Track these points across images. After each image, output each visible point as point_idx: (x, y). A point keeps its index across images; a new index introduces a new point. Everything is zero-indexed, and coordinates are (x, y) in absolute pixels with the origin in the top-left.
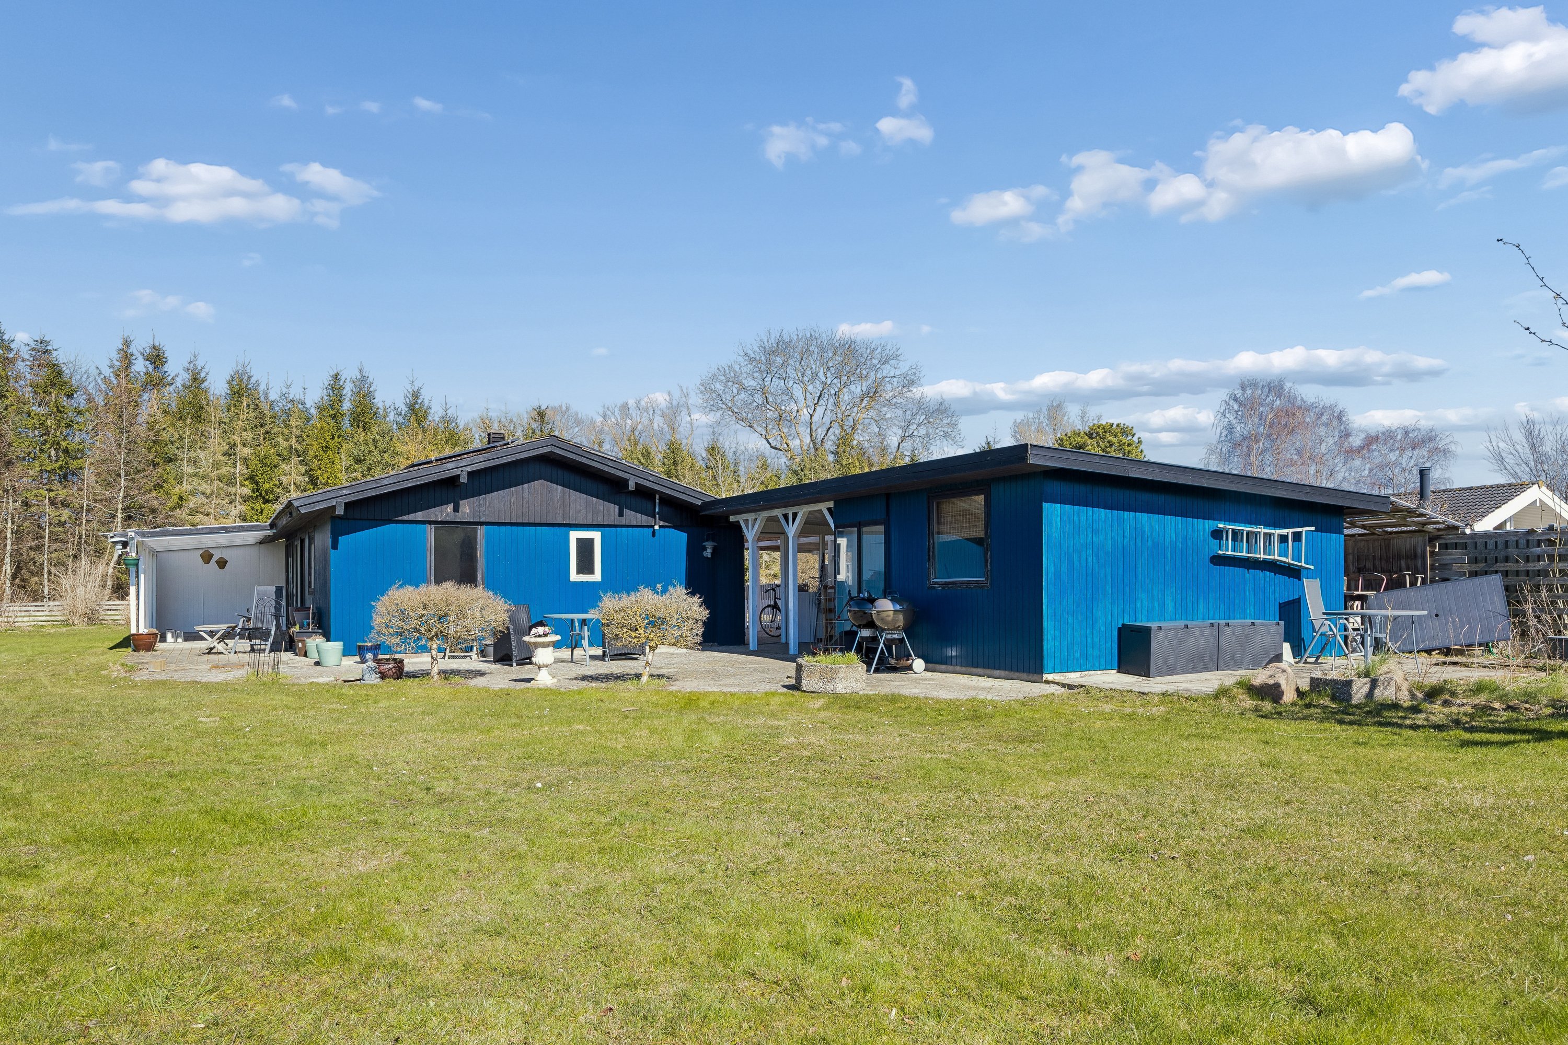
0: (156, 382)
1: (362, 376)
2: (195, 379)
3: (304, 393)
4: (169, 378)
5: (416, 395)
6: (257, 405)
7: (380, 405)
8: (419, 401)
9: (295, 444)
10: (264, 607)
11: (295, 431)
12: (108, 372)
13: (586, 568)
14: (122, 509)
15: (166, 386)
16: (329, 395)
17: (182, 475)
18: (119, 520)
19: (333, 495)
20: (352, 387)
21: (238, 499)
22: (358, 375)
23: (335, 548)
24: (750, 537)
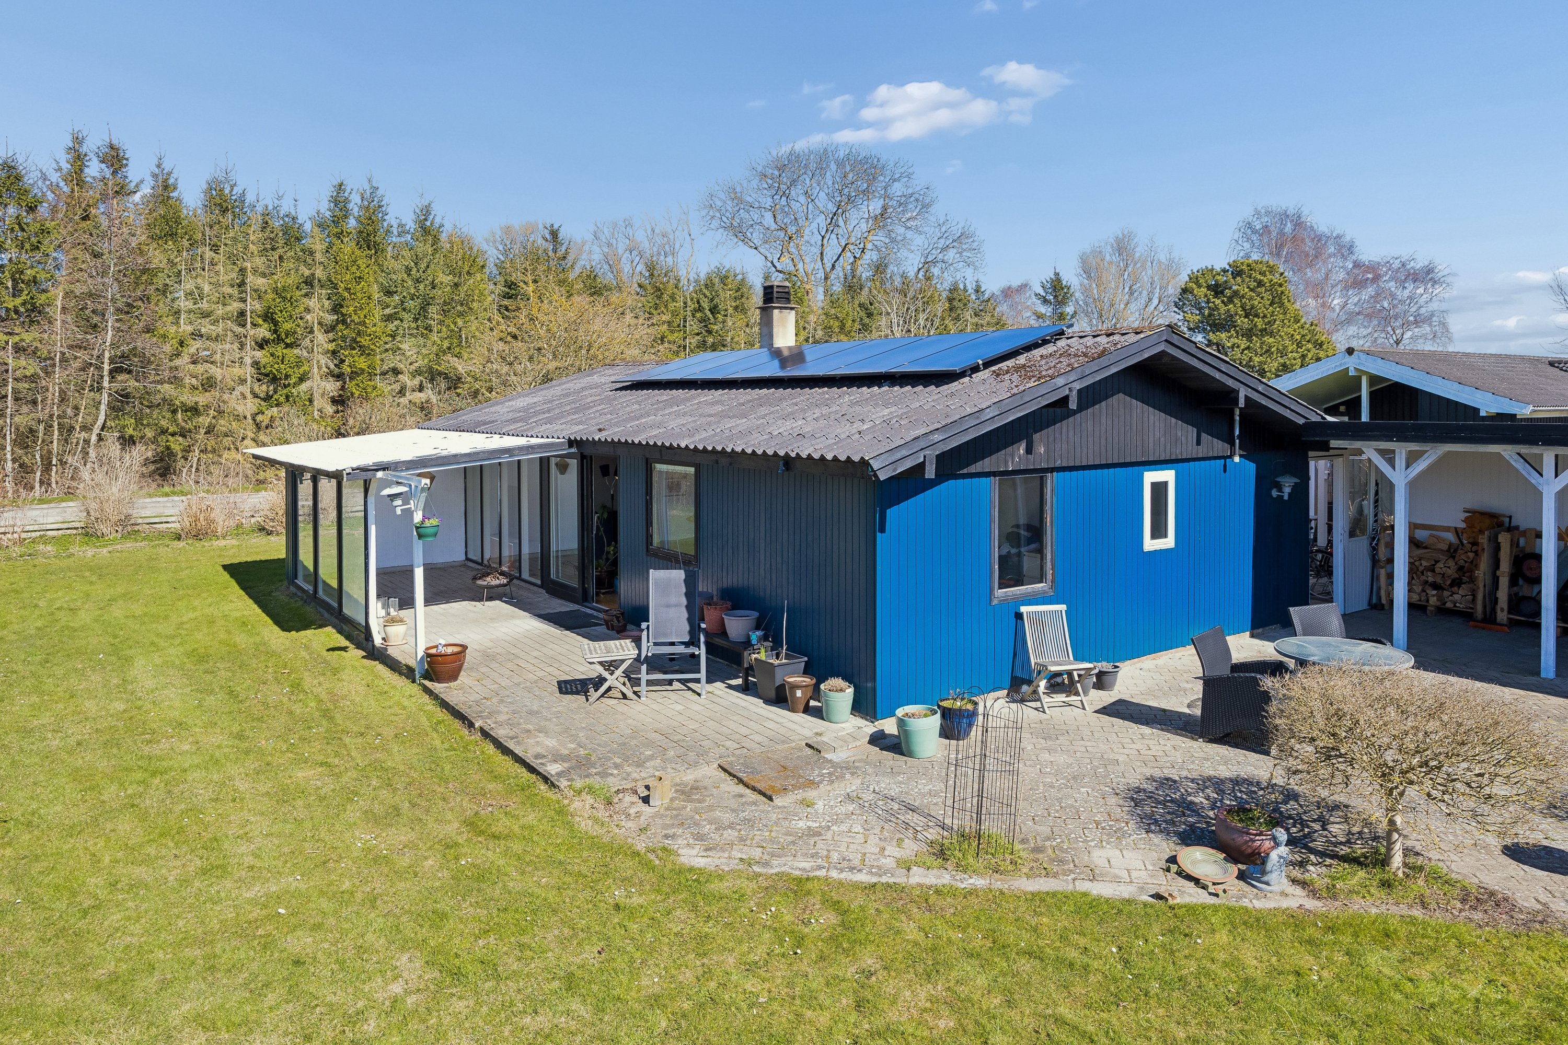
0: (117, 190)
1: (372, 187)
2: (166, 187)
3: (297, 207)
4: (133, 185)
5: (425, 210)
6: (267, 223)
7: (395, 223)
8: (430, 217)
9: (319, 273)
10: (668, 606)
11: (319, 257)
12: (55, 177)
13: (1159, 531)
14: (110, 358)
15: (129, 194)
16: (330, 210)
17: (178, 312)
18: (106, 373)
19: (923, 444)
20: (359, 202)
21: (249, 343)
22: (367, 187)
23: (882, 530)
24: (1399, 477)
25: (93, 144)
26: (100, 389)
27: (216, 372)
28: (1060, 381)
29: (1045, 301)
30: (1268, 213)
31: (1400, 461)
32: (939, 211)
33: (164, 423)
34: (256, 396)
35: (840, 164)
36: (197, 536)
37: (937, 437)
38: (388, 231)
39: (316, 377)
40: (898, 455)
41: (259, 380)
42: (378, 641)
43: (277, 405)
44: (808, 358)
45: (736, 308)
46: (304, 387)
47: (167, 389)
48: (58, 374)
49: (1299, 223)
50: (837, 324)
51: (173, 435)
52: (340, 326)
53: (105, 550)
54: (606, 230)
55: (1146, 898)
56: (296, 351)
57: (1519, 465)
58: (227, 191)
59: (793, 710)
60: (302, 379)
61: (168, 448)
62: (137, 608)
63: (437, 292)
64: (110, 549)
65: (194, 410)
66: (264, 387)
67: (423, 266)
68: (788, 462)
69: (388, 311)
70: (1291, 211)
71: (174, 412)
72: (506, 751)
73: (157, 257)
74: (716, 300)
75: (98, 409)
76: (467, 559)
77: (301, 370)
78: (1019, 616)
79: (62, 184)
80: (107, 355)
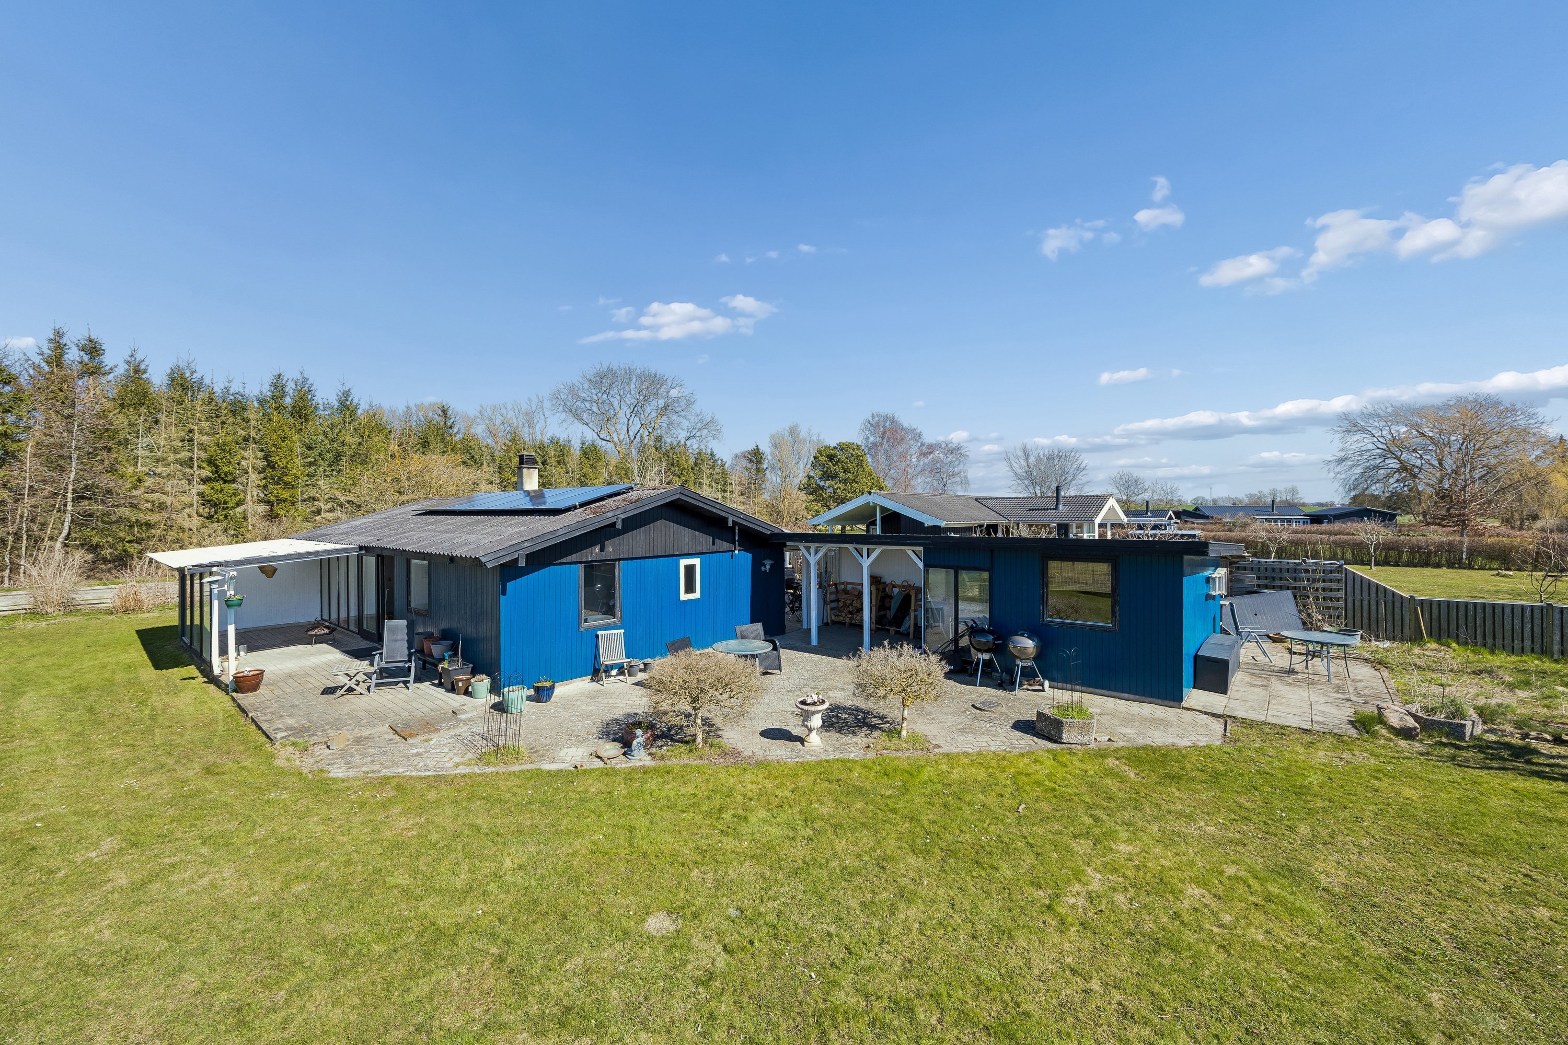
0: (93, 371)
1: (304, 377)
2: (137, 371)
3: (244, 388)
4: (108, 368)
5: (347, 394)
7: (320, 402)
8: (350, 399)
9: (253, 433)
10: (396, 641)
11: (253, 423)
12: (37, 359)
13: (690, 588)
14: (73, 490)
15: (103, 375)
16: (270, 391)
17: (136, 458)
18: (69, 500)
19: (516, 548)
20: (293, 386)
21: (196, 479)
22: (299, 377)
23: (504, 593)
24: (813, 560)
25: (74, 336)
26: (65, 511)
27: (168, 500)
28: (610, 514)
29: (751, 461)
30: (878, 415)
31: (812, 551)
32: (696, 408)
33: (122, 534)
34: (199, 515)
35: (638, 377)
36: (126, 612)
37: (526, 544)
38: (315, 407)
39: (250, 503)
40: (500, 554)
41: (203, 505)
42: (217, 671)
43: (218, 522)
44: (547, 495)
45: (559, 462)
46: (240, 509)
47: (125, 512)
48: (27, 501)
49: (893, 421)
50: (623, 472)
51: (130, 542)
52: (269, 470)
53: (44, 624)
54: (488, 410)
55: (571, 768)
56: (235, 486)
57: (855, 553)
58: (188, 375)
59: (458, 694)
60: (238, 504)
61: (125, 551)
62: (48, 661)
63: (346, 448)
64: (49, 622)
65: (149, 525)
66: (207, 510)
67: (337, 431)
68: (452, 559)
69: (308, 460)
70: (890, 415)
71: (131, 527)
72: (259, 728)
73: (119, 420)
74: (546, 457)
75: (63, 524)
76: (322, 619)
77: (237, 498)
78: (597, 636)
79: (43, 364)
80: (71, 487)
